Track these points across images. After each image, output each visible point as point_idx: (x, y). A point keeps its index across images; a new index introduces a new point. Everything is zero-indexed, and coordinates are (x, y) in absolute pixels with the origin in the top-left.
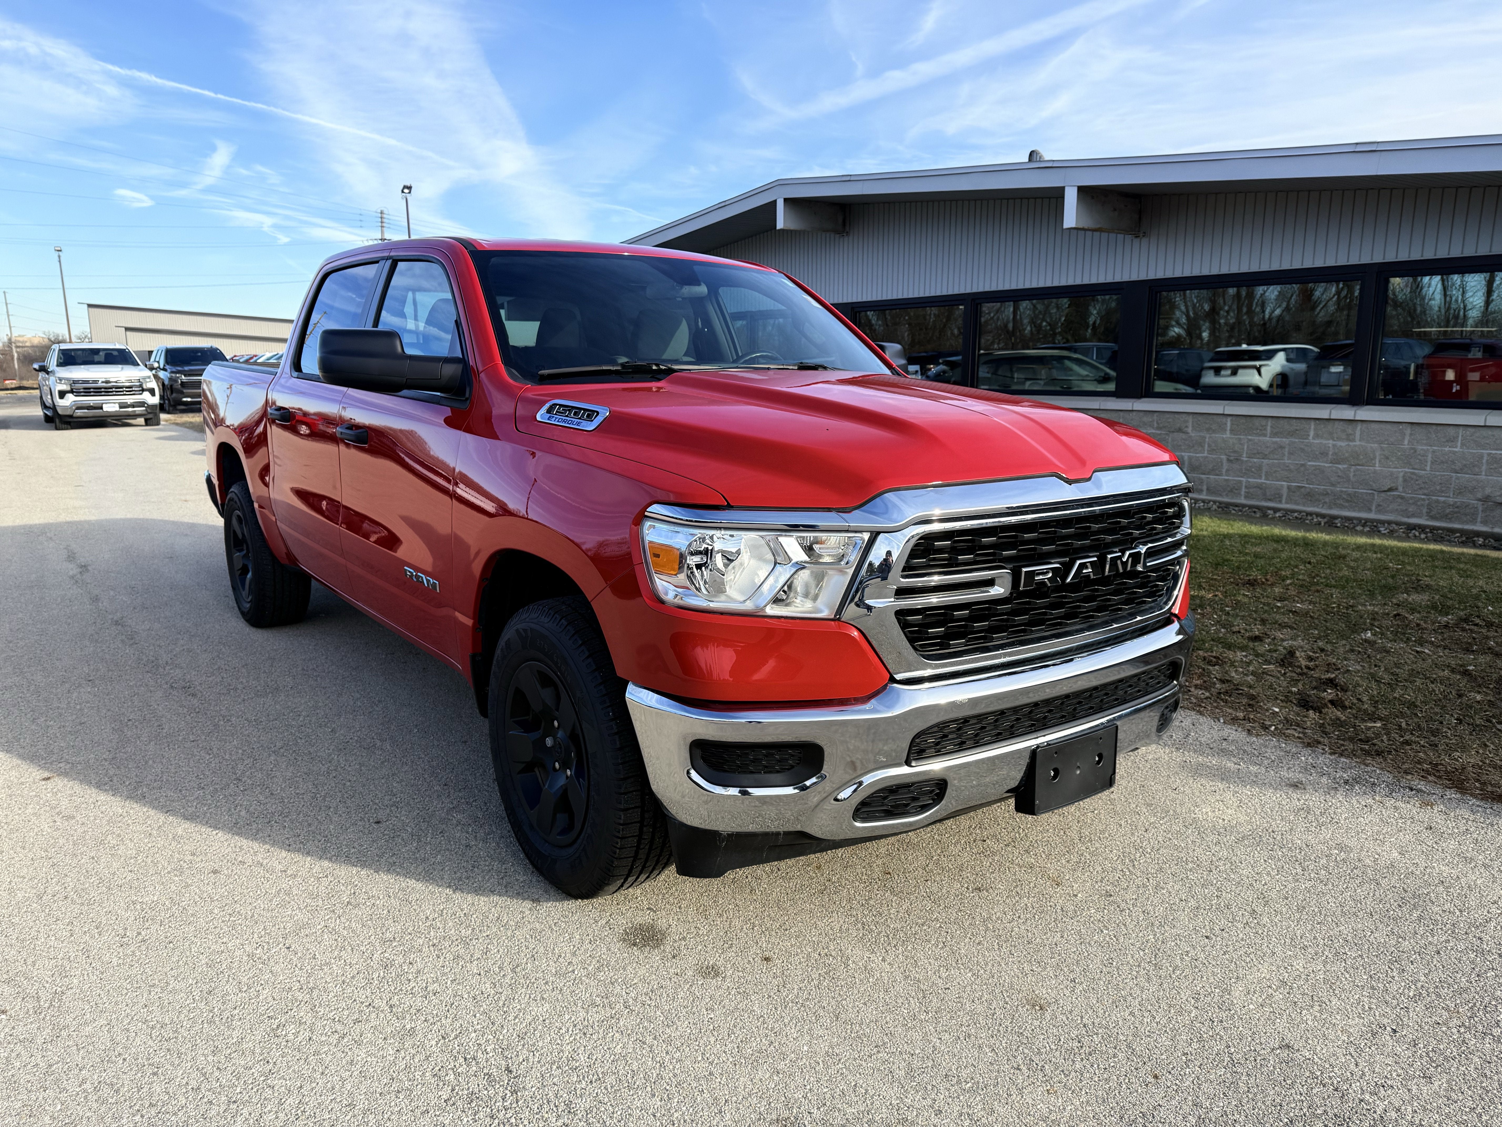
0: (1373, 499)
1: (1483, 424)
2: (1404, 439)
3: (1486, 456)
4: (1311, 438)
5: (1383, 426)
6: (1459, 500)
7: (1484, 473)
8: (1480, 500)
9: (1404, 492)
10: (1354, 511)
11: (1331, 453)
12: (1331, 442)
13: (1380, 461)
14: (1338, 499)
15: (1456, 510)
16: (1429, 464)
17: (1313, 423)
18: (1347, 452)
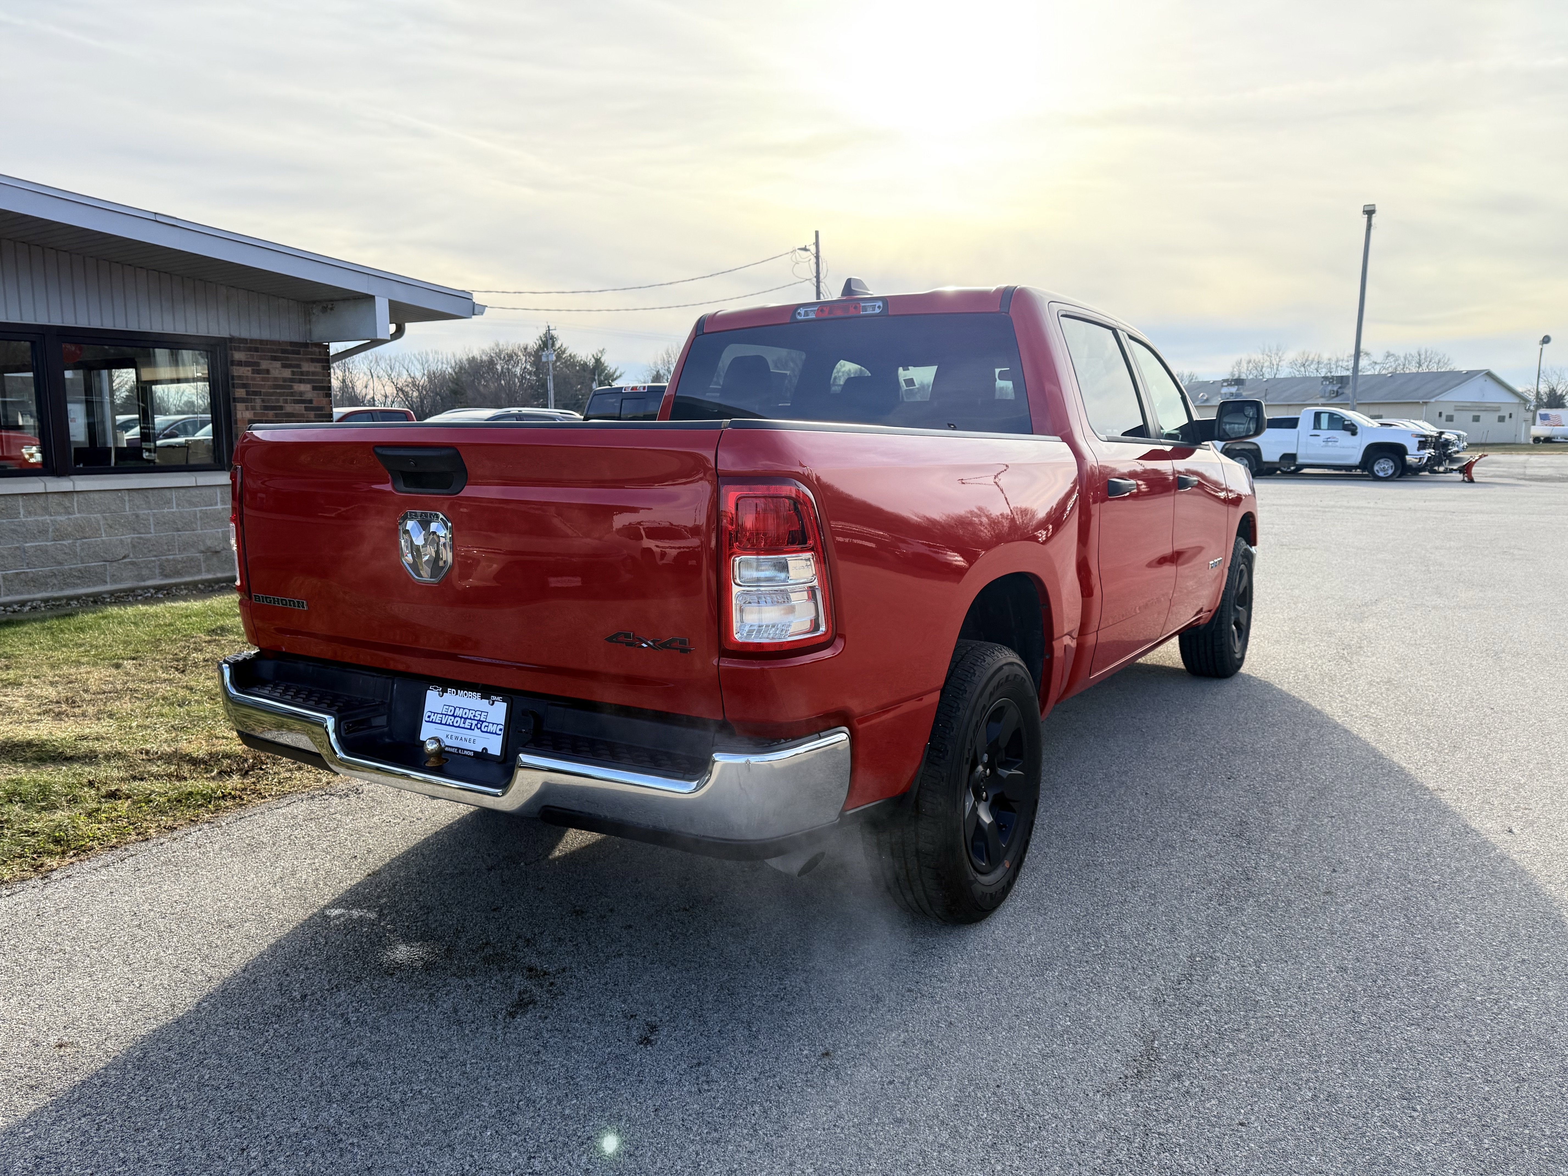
0: (106, 570)
1: (194, 485)
2: (125, 505)
3: (198, 512)
4: (22, 516)
5: (102, 495)
6: (185, 555)
7: (199, 528)
8: (202, 552)
9: (136, 557)
10: (89, 586)
11: (51, 530)
12: (47, 517)
13: (105, 531)
14: (68, 578)
15: (184, 565)
16: (152, 526)
17: (20, 499)
18: (69, 525)
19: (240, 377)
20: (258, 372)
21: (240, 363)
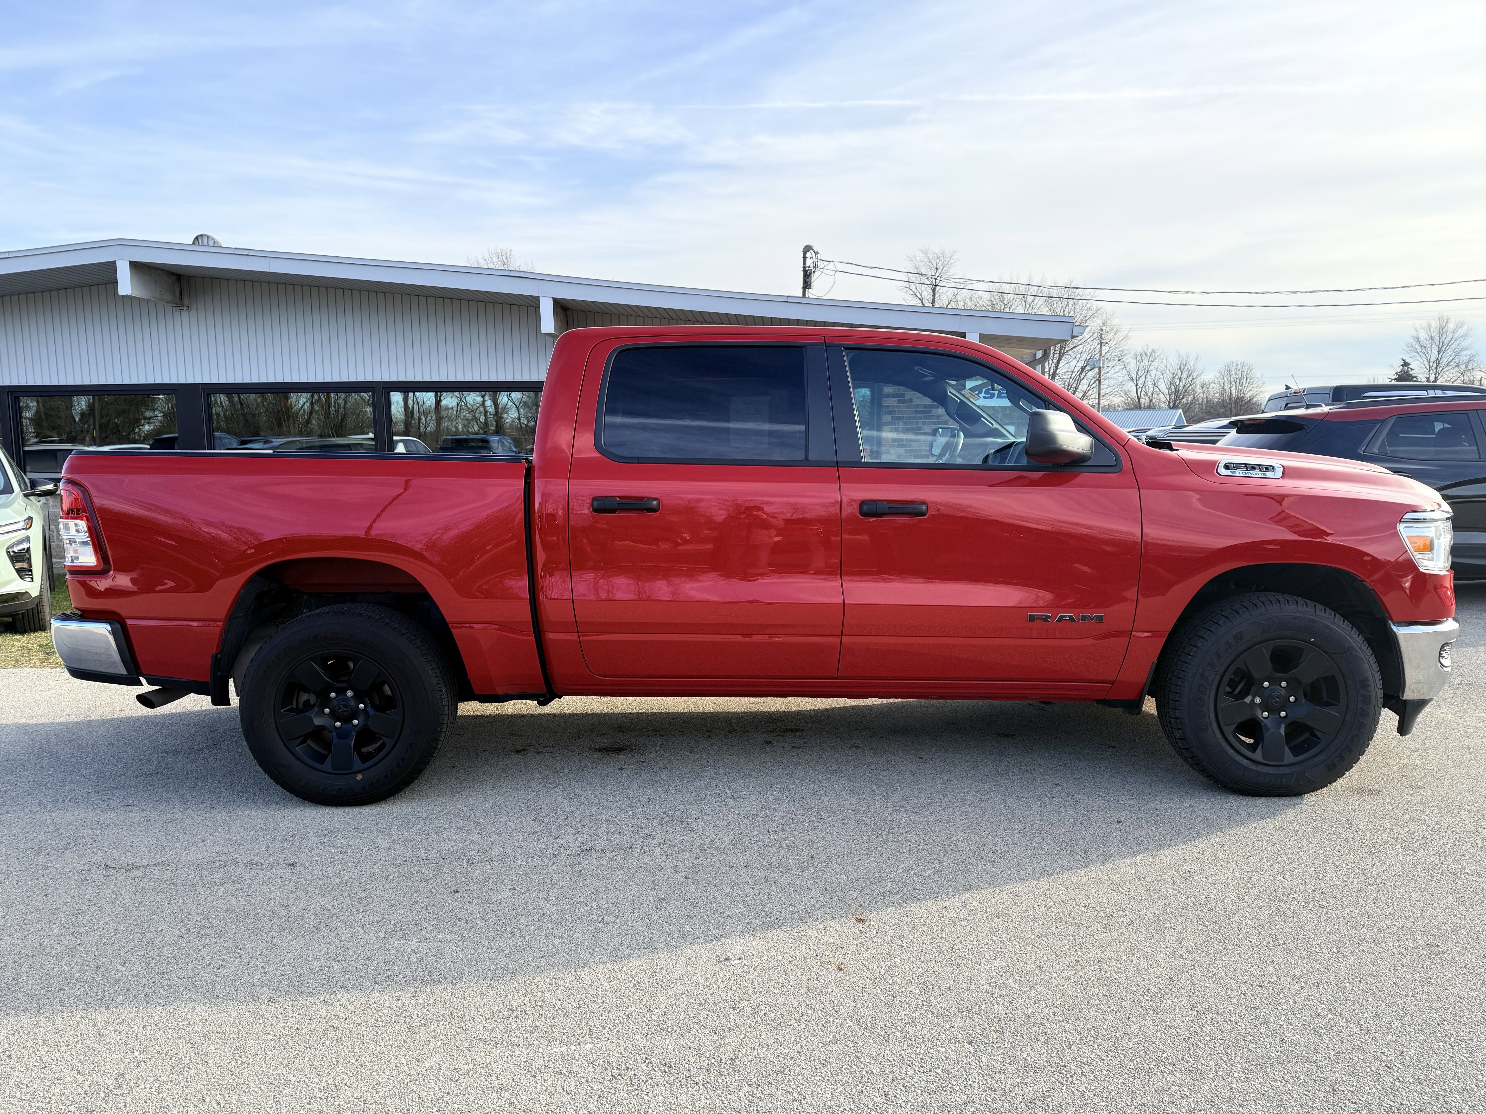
19: (888, 407)
20: (903, 401)
21: (888, 396)
